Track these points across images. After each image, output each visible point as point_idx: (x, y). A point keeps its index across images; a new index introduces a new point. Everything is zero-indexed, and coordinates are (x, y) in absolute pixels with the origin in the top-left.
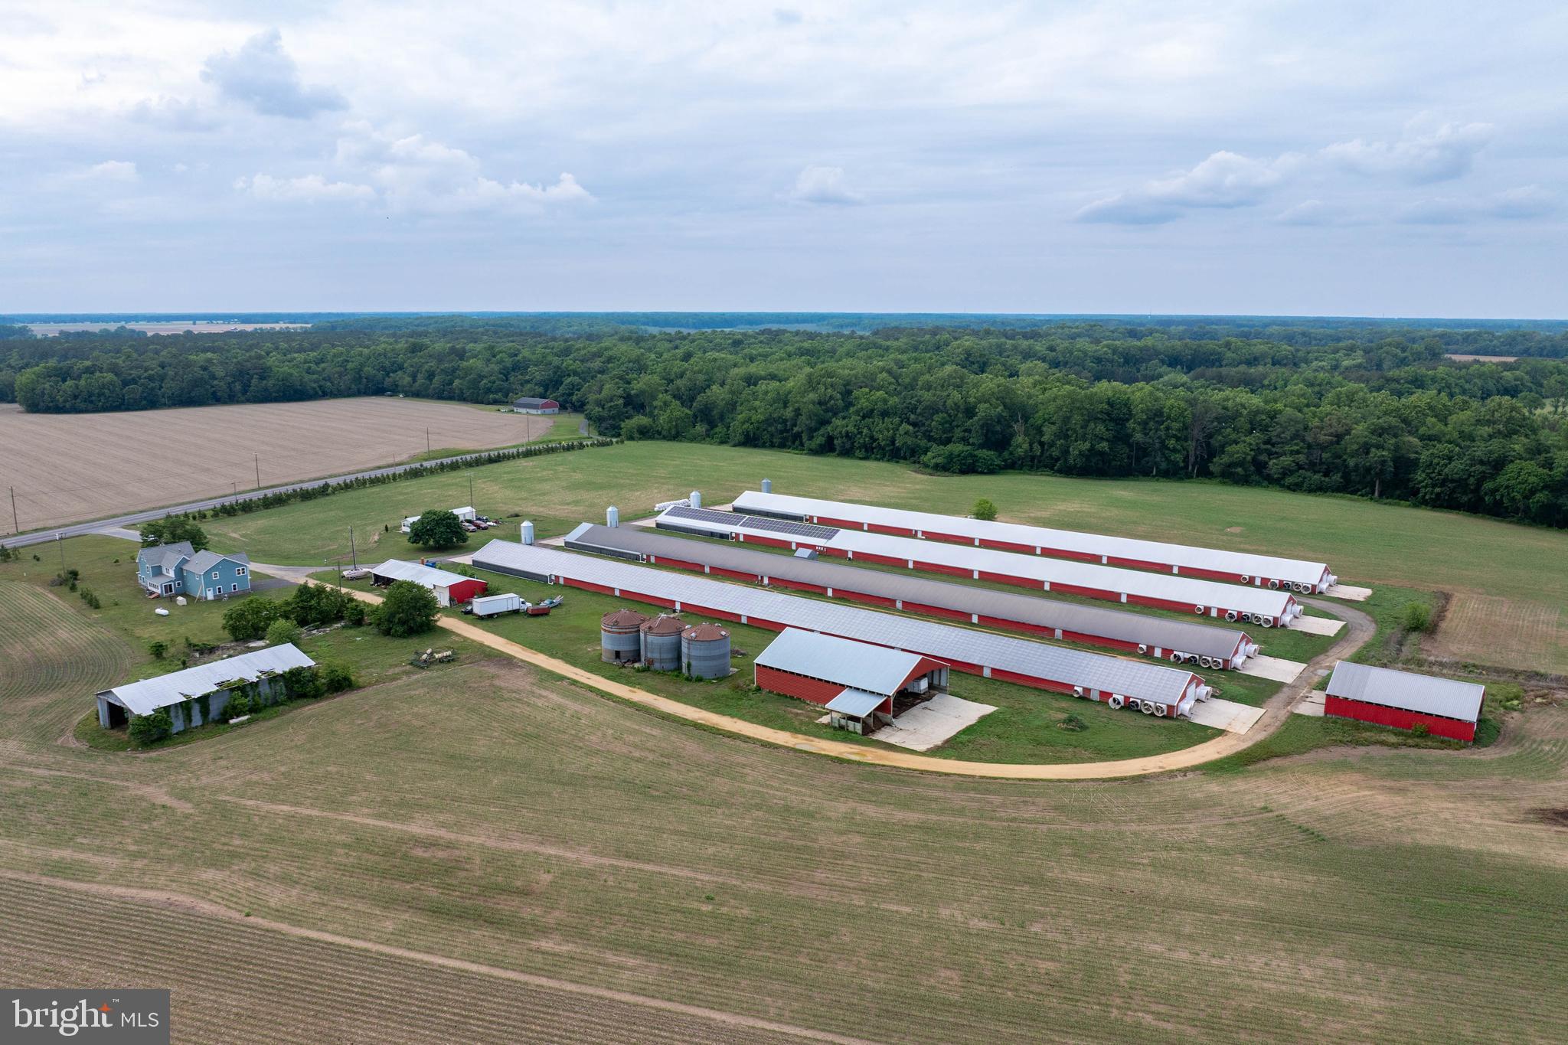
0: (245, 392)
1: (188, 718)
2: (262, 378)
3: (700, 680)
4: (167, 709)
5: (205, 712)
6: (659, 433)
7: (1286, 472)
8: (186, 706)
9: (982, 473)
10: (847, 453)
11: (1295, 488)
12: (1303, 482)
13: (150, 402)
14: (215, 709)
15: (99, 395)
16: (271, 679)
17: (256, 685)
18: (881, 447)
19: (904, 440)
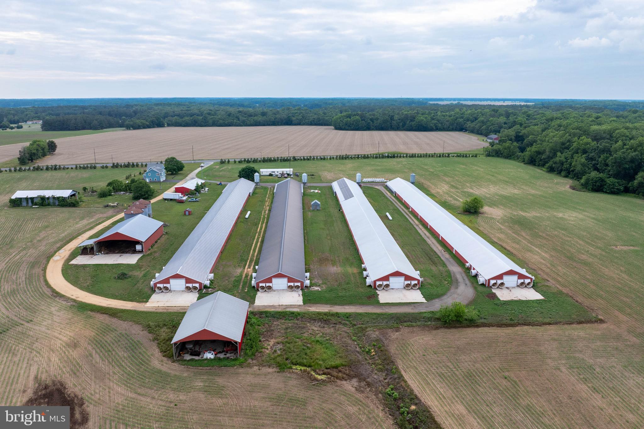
0: (403, 126)
1: (28, 203)
2: (411, 121)
4: (22, 199)
5: (32, 202)
8: (27, 199)
10: (559, 173)
14: (34, 202)
15: (353, 124)
16: (54, 198)
17: (48, 198)
18: (573, 171)
19: (579, 168)
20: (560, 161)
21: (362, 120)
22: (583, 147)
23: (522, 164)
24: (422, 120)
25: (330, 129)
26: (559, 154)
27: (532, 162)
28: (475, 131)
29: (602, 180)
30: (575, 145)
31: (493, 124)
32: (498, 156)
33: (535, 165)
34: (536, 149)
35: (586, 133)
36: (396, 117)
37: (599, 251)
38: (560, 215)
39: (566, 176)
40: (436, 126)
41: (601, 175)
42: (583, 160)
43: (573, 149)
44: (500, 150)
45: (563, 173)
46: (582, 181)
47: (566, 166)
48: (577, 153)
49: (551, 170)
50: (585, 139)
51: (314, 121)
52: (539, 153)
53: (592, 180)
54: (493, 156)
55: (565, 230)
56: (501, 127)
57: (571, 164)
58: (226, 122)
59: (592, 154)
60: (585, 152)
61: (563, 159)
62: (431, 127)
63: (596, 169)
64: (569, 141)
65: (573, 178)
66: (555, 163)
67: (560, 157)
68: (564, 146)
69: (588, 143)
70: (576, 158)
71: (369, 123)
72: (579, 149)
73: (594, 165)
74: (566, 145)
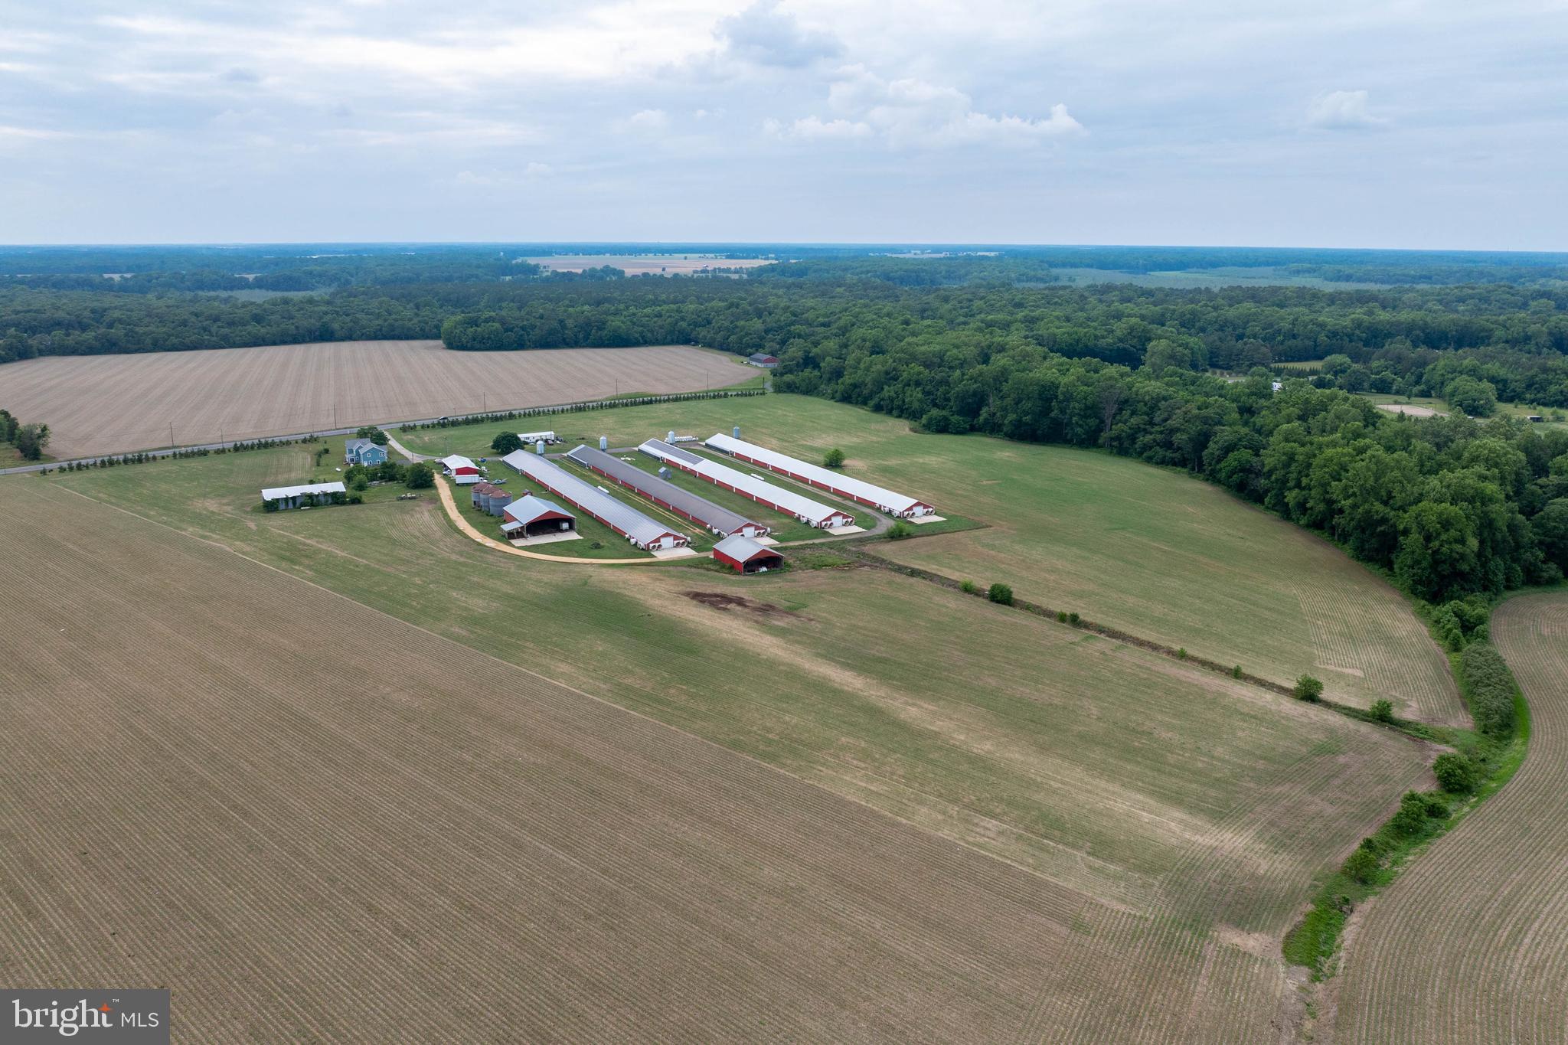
0: (586, 338)
1: (287, 505)
2: (600, 329)
3: (492, 515)
4: (278, 500)
5: (294, 503)
6: (798, 388)
7: (1146, 447)
8: (286, 499)
9: (952, 433)
10: (890, 412)
11: (1149, 460)
12: (1154, 456)
13: (520, 345)
14: (298, 503)
15: (489, 338)
16: (326, 494)
17: (317, 496)
18: (907, 409)
19: (916, 405)
20: (889, 397)
21: (506, 330)
22: (915, 378)
23: (832, 402)
24: (620, 327)
25: (435, 347)
26: (886, 388)
27: (846, 398)
28: (716, 344)
29: (945, 419)
30: (905, 375)
31: (747, 334)
32: (793, 392)
33: (850, 402)
34: (851, 381)
35: (913, 358)
36: (570, 323)
37: (970, 487)
38: (921, 461)
39: (899, 417)
40: (643, 337)
41: (944, 413)
42: (920, 395)
43: (902, 381)
44: (795, 383)
45: (895, 412)
46: (924, 420)
47: (896, 403)
48: (909, 385)
49: (878, 409)
50: (915, 368)
51: (381, 330)
52: (855, 386)
53: (936, 419)
54: (785, 392)
55: (934, 473)
56: (762, 338)
57: (904, 401)
58: (187, 341)
59: (929, 387)
60: (918, 384)
61: (892, 394)
62: (636, 339)
63: (935, 405)
64: (894, 369)
65: (907, 418)
66: (883, 399)
67: (888, 391)
68: (891, 376)
69: (920, 373)
70: (908, 393)
71: (521, 336)
72: (910, 380)
73: (933, 400)
74: (891, 375)
